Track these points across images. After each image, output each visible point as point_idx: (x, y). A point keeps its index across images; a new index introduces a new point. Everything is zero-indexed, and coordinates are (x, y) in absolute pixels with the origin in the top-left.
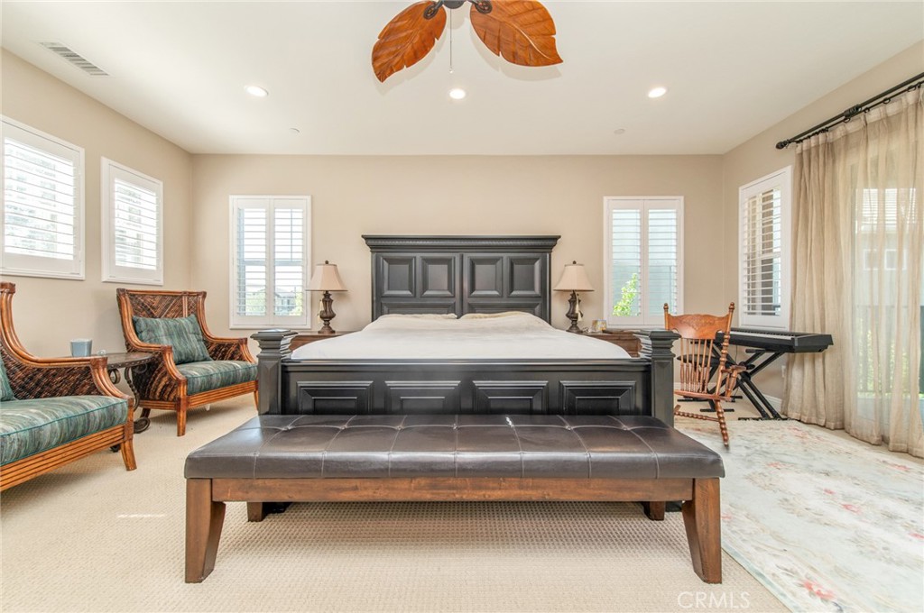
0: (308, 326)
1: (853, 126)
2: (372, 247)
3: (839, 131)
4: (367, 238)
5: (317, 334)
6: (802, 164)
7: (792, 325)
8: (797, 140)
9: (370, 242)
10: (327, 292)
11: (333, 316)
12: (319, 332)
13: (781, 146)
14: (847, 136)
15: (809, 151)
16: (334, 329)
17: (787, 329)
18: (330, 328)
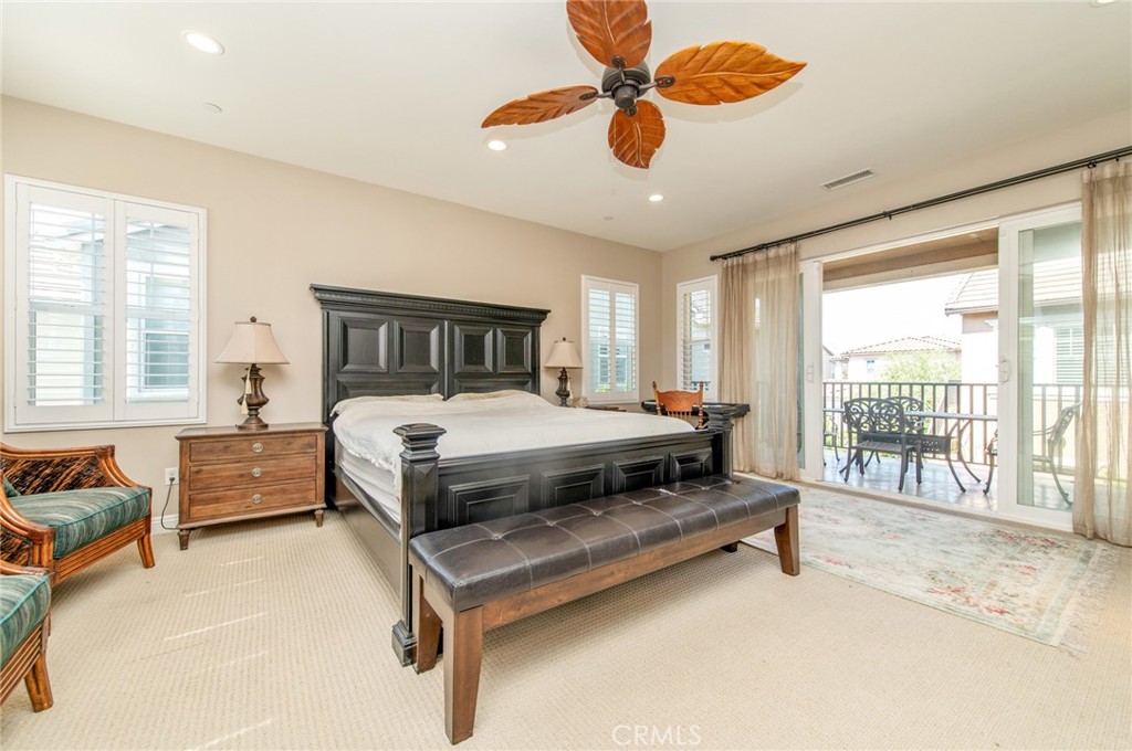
0: (202, 419)
1: (759, 256)
2: (322, 301)
3: (750, 257)
4: (316, 289)
5: (236, 431)
6: (728, 275)
7: (720, 396)
8: (724, 257)
9: (318, 295)
10: (254, 365)
11: (264, 402)
12: (240, 428)
13: (713, 258)
14: (755, 262)
15: (732, 267)
16: (265, 421)
17: (716, 401)
18: (260, 421)
